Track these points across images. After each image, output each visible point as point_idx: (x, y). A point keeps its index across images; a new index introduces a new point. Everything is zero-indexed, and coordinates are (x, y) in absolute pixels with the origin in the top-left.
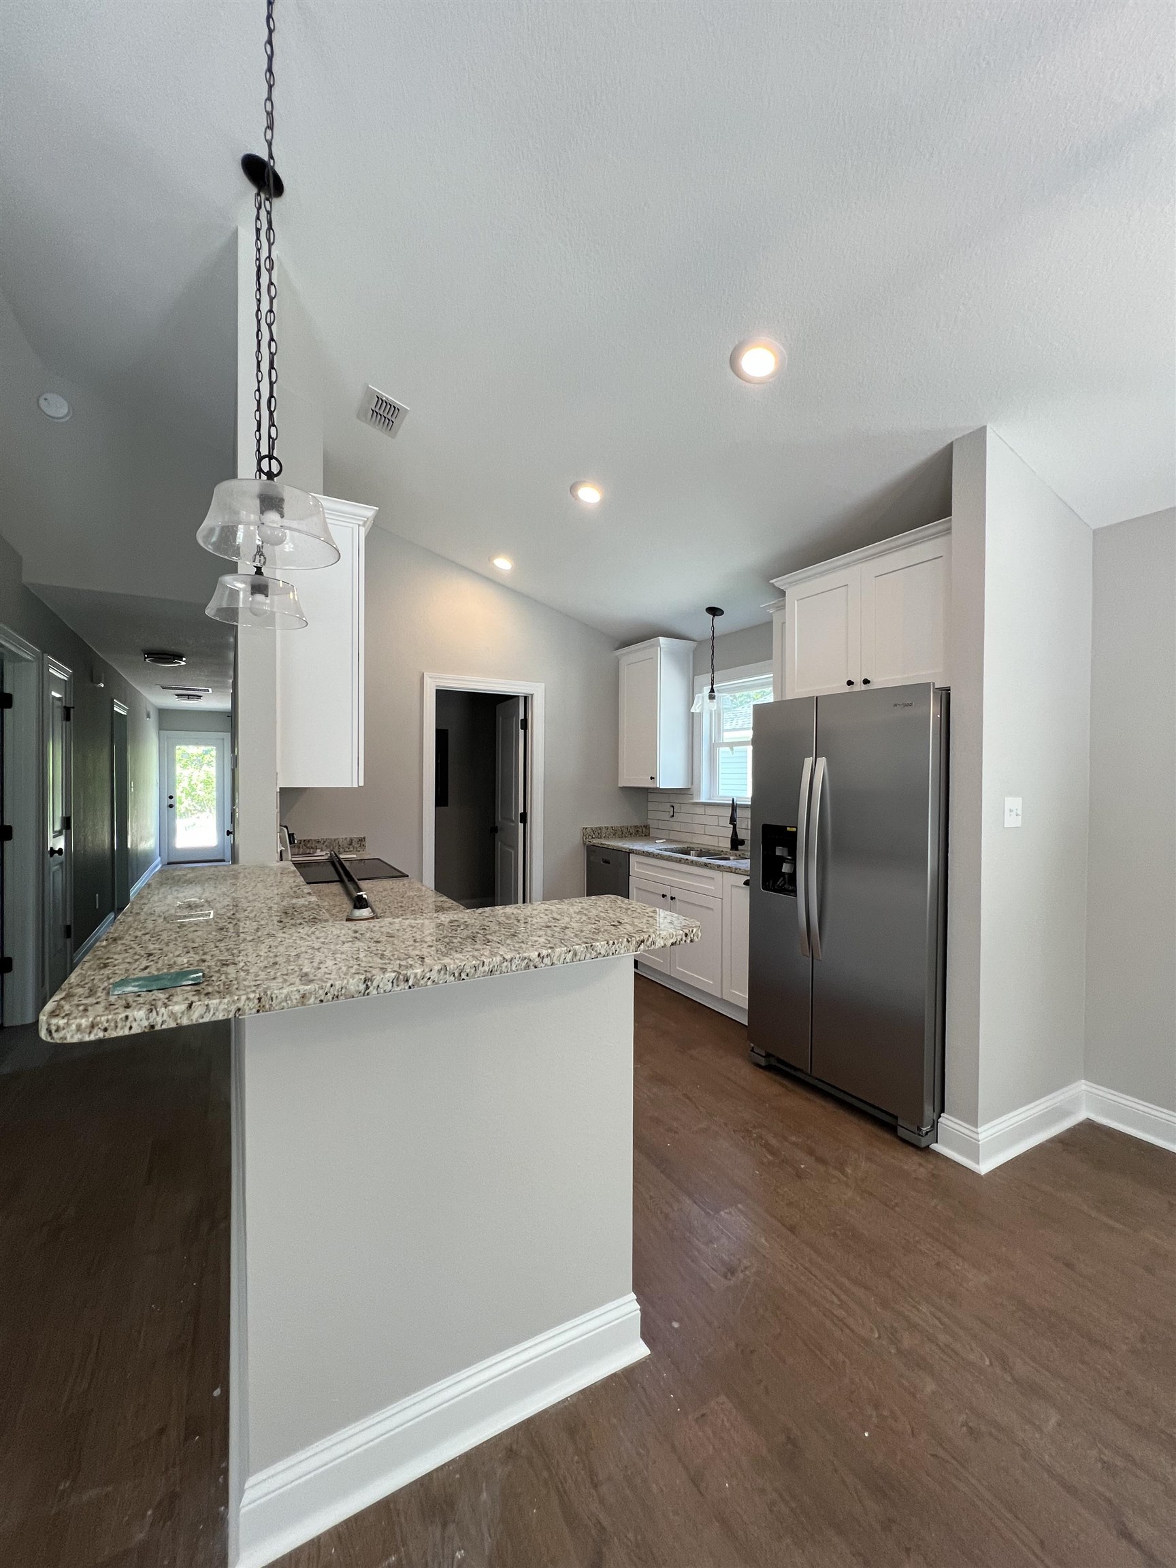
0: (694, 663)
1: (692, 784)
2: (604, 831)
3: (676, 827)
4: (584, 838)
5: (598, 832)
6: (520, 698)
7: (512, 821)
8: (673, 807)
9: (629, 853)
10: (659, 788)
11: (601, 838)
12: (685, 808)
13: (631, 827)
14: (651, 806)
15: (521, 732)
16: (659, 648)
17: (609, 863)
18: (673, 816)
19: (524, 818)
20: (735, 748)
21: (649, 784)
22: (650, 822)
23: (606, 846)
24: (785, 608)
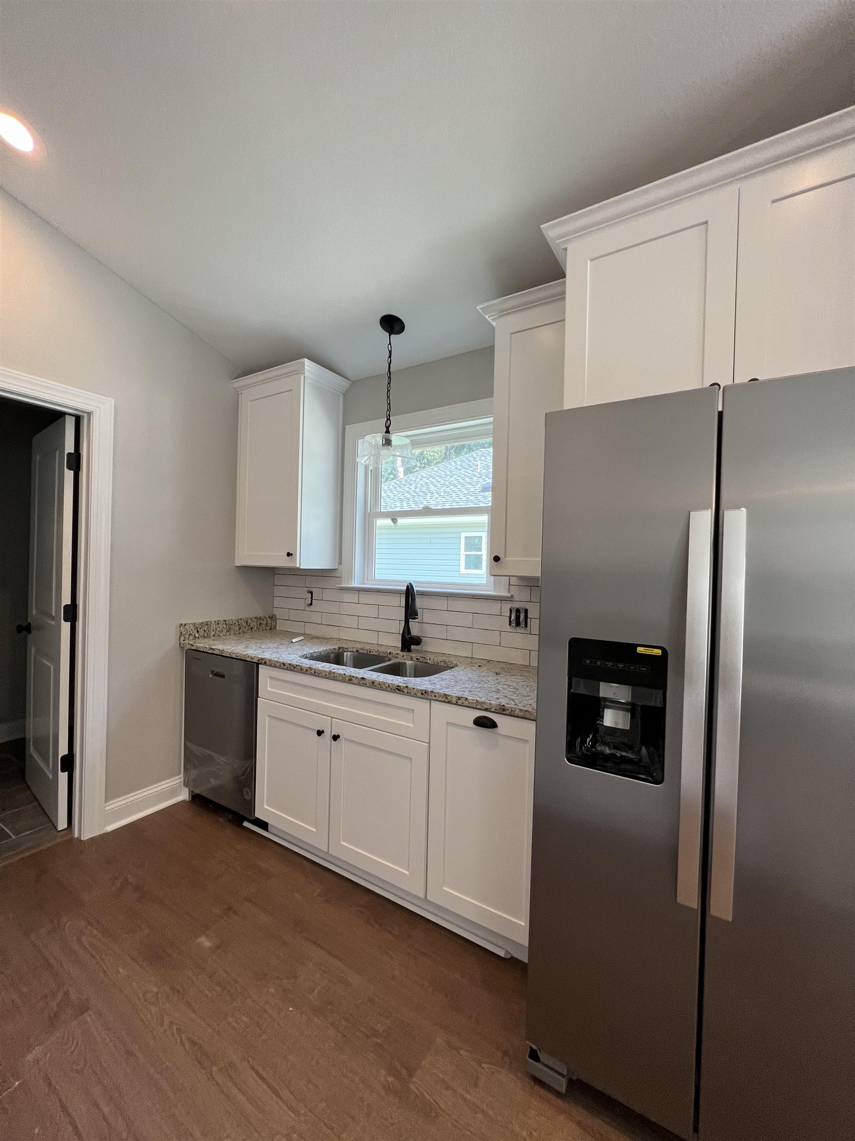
0: (344, 407)
1: (340, 563)
2: (213, 626)
3: (316, 618)
4: (182, 638)
5: (204, 629)
6: (67, 417)
7: (53, 618)
8: (311, 593)
9: (258, 664)
10: (299, 569)
11: (208, 637)
12: (328, 595)
13: (251, 619)
14: (278, 591)
15: (69, 475)
16: (302, 377)
17: (222, 676)
18: (311, 604)
19: (71, 614)
20: (401, 521)
21: (284, 562)
22: (276, 612)
23: (218, 653)
24: (564, 298)
